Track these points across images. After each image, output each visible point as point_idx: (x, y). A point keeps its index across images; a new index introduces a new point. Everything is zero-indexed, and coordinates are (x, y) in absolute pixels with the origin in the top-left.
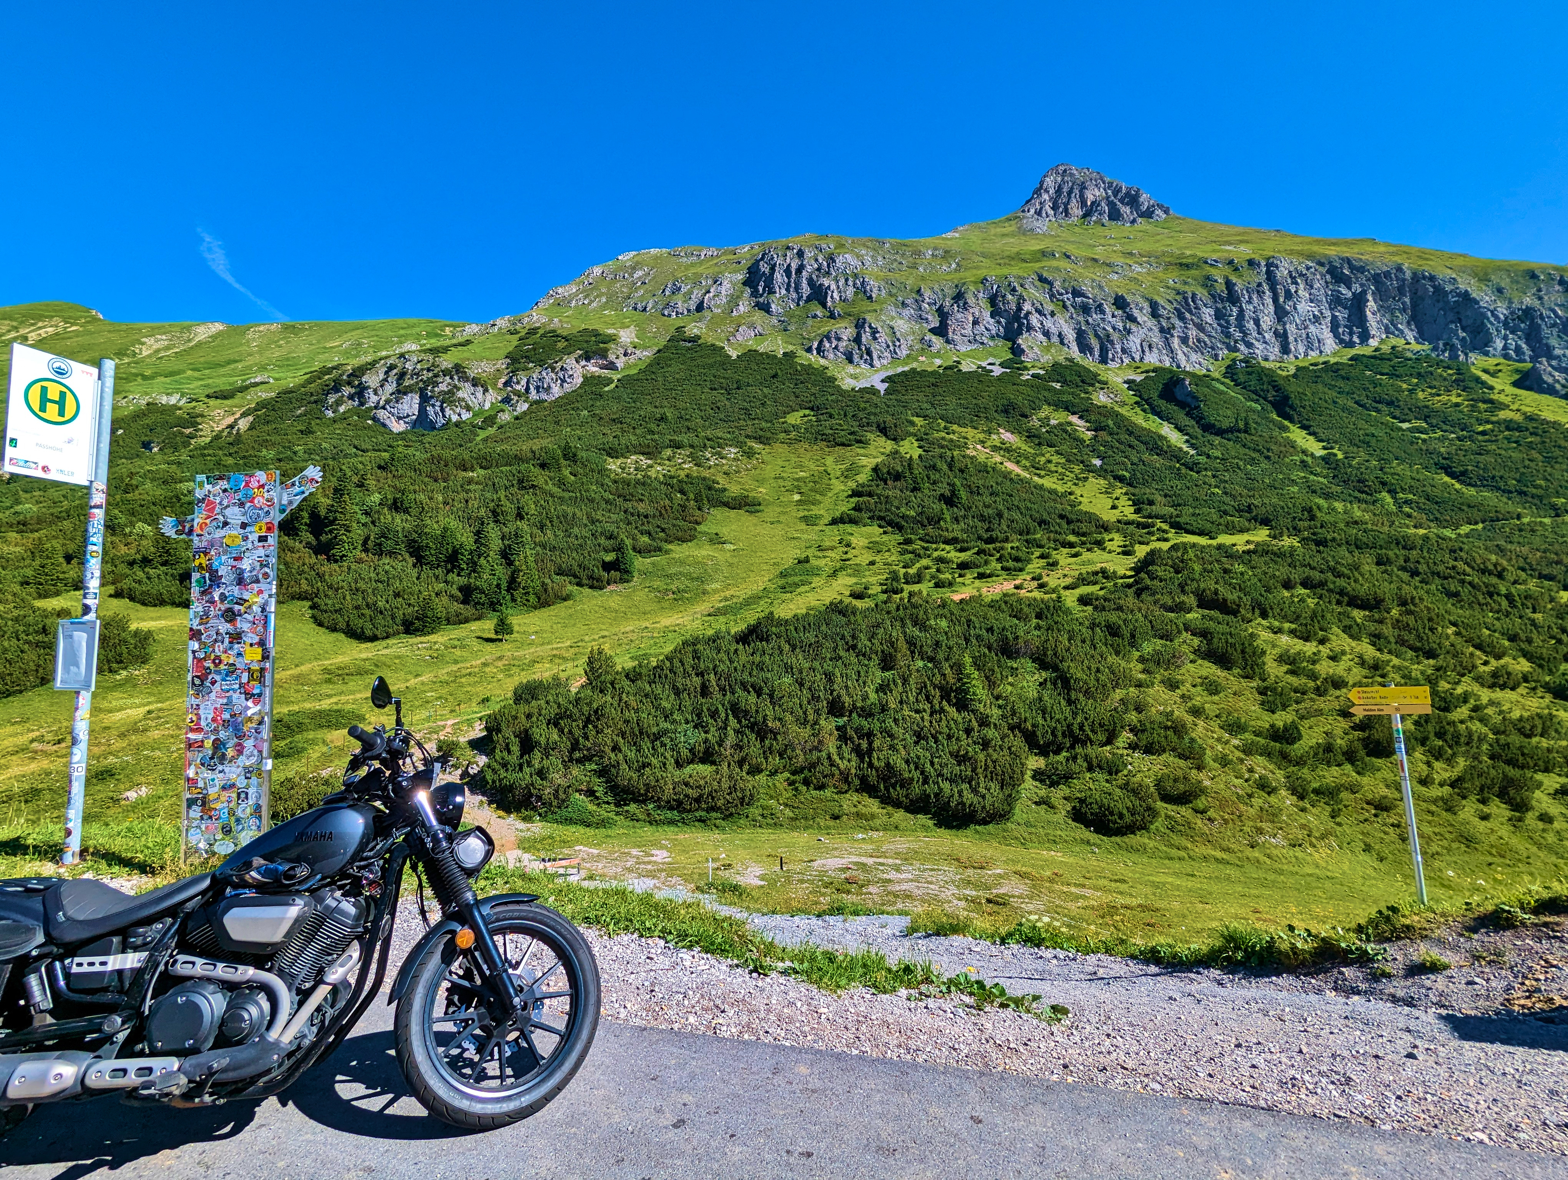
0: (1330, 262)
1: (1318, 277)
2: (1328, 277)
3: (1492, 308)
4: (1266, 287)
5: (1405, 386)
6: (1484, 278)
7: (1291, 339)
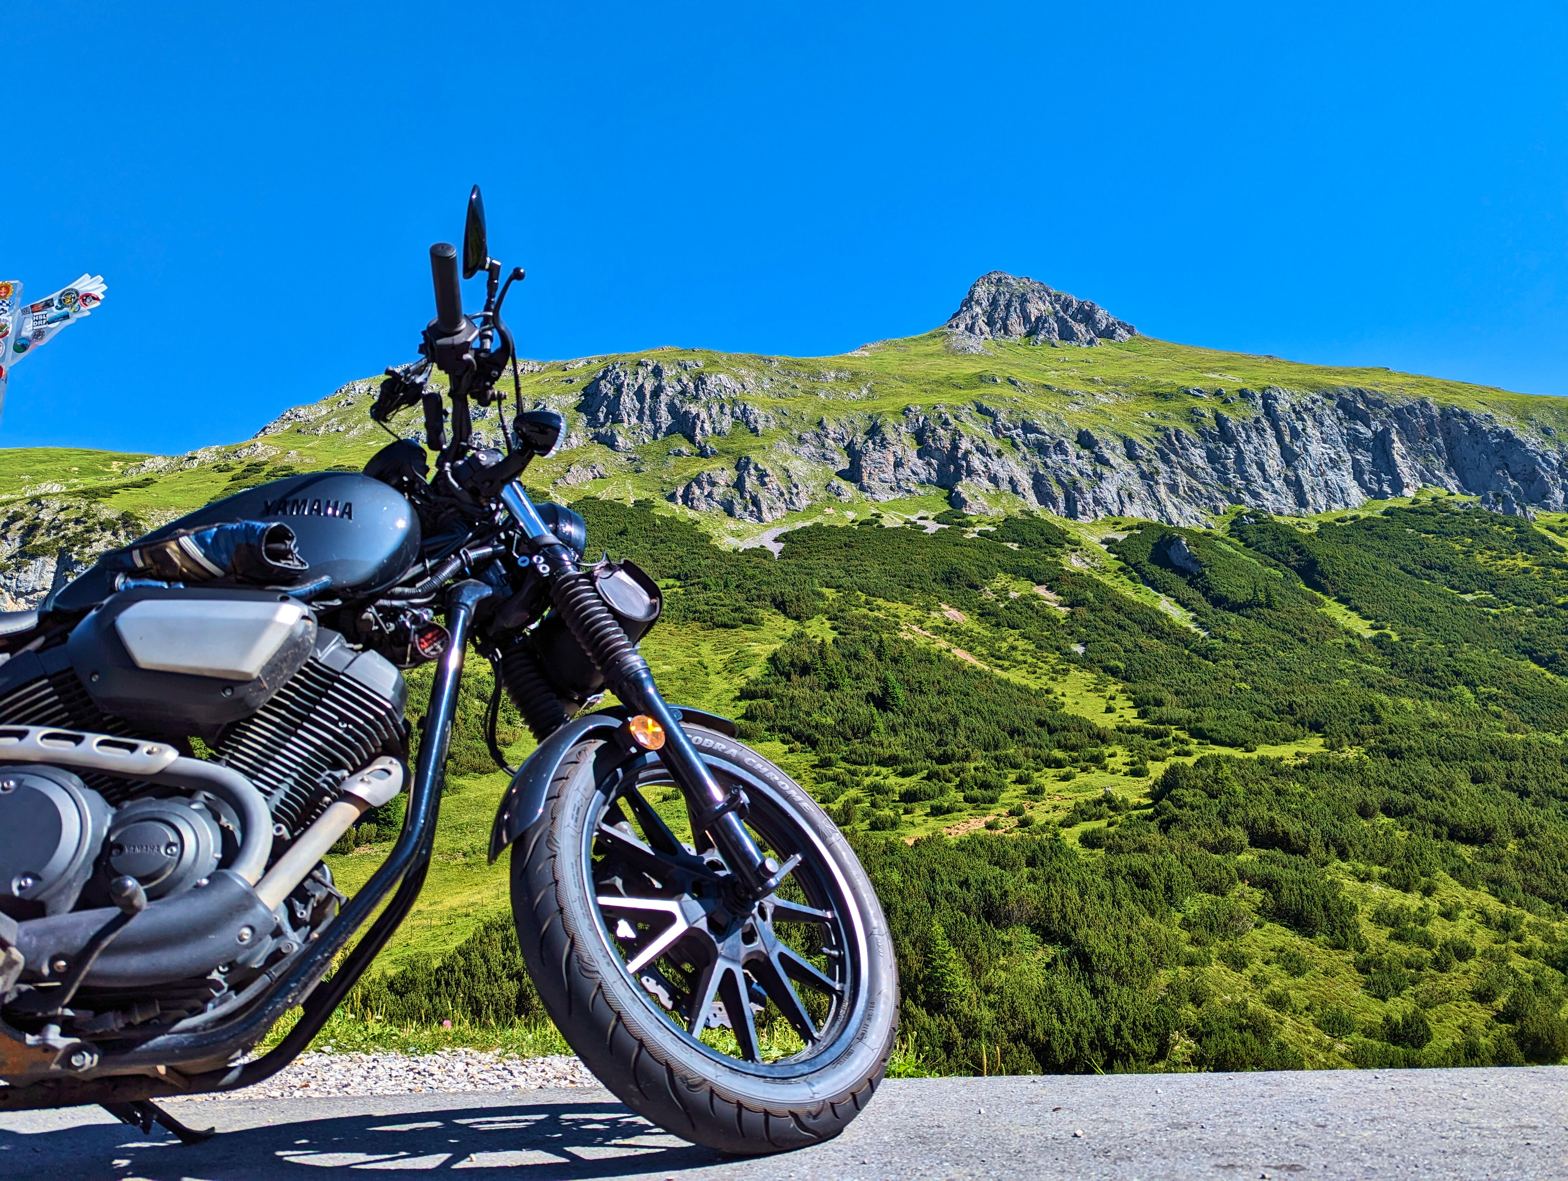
0: (1339, 395)
1: (1328, 412)
2: (1340, 412)
3: (1541, 451)
4: (1265, 424)
5: (1458, 547)
6: (1526, 418)
7: (1307, 488)
